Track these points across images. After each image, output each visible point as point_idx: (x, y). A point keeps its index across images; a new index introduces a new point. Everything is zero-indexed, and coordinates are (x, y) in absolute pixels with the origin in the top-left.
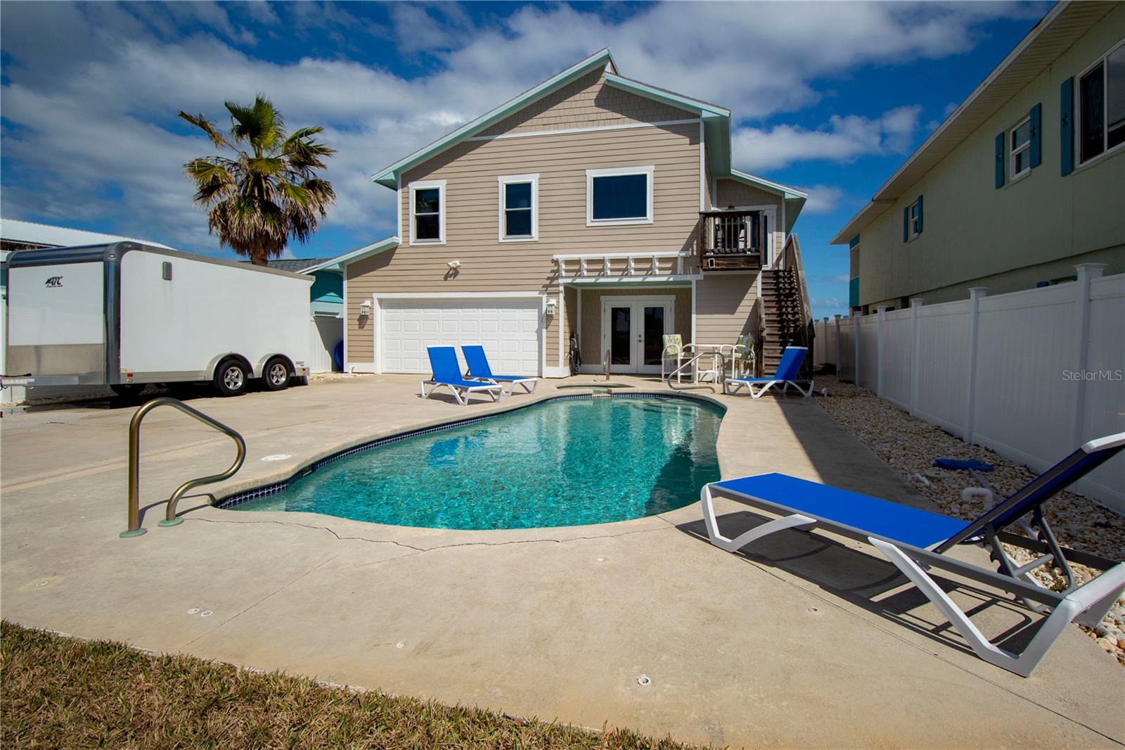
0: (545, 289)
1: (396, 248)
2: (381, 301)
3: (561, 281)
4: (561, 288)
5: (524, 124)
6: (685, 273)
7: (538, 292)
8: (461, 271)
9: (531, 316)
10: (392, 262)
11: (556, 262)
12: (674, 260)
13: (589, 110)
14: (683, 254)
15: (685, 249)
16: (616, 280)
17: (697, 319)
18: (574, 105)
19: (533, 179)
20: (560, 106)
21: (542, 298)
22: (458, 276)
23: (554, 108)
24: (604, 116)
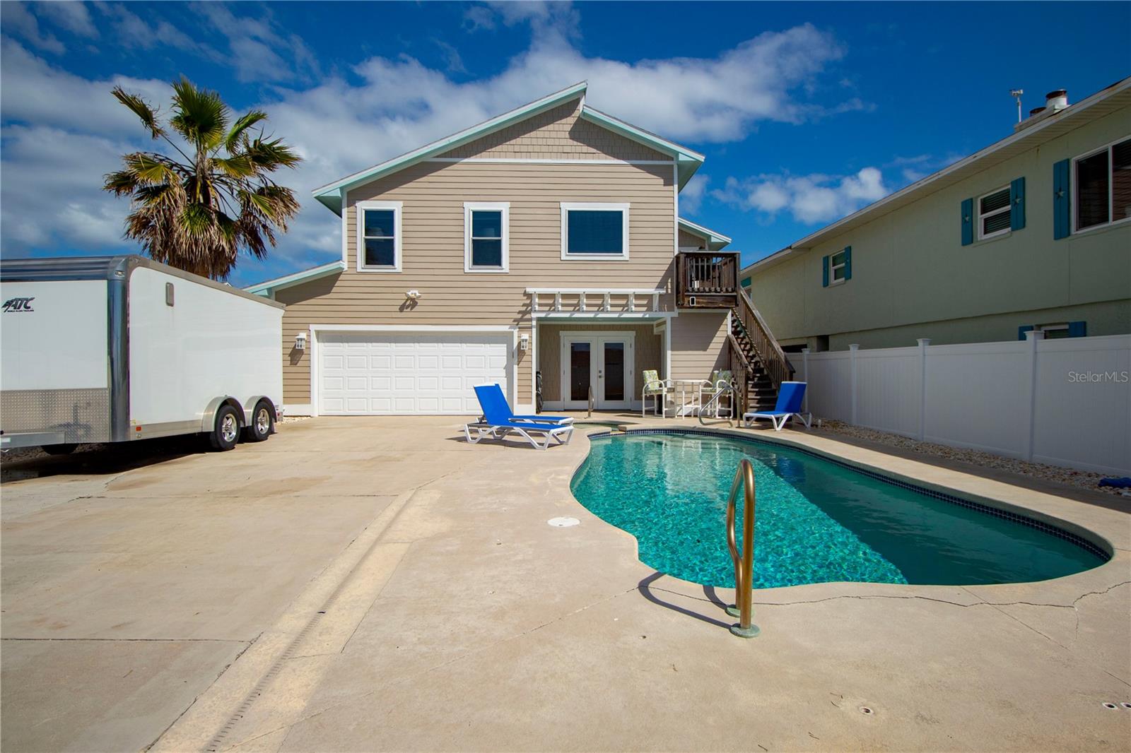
0: (516, 323)
1: (341, 273)
2: (318, 333)
3: (534, 315)
4: (534, 323)
5: (493, 149)
6: (661, 309)
7: (508, 326)
8: (420, 302)
9: (502, 349)
10: (334, 290)
11: (529, 296)
12: (649, 297)
13: (563, 142)
14: (657, 292)
15: (660, 286)
16: (567, 315)
17: (672, 355)
18: (547, 134)
19: (504, 208)
20: (533, 134)
21: (513, 332)
22: (416, 307)
23: (526, 136)
24: (579, 149)
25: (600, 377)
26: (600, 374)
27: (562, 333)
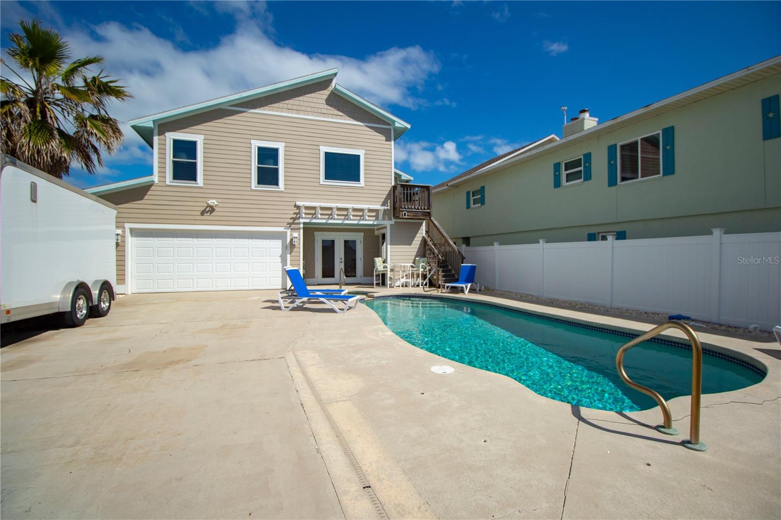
0: (289, 226)
1: (151, 186)
2: (132, 230)
3: (302, 221)
4: (302, 226)
5: (273, 105)
6: (384, 219)
7: (284, 228)
8: (217, 209)
9: (278, 243)
10: (146, 197)
11: (298, 207)
12: (377, 211)
13: (321, 106)
14: (383, 208)
15: (383, 205)
16: (324, 221)
17: (391, 248)
18: (310, 100)
19: (280, 146)
20: (301, 98)
21: (286, 232)
22: (214, 212)
23: (296, 99)
24: (332, 112)
25: (341, 262)
26: (341, 260)
27: (316, 233)
